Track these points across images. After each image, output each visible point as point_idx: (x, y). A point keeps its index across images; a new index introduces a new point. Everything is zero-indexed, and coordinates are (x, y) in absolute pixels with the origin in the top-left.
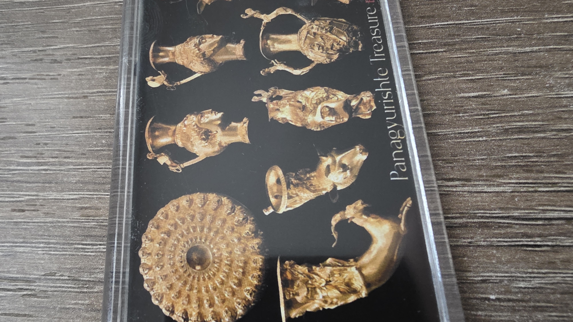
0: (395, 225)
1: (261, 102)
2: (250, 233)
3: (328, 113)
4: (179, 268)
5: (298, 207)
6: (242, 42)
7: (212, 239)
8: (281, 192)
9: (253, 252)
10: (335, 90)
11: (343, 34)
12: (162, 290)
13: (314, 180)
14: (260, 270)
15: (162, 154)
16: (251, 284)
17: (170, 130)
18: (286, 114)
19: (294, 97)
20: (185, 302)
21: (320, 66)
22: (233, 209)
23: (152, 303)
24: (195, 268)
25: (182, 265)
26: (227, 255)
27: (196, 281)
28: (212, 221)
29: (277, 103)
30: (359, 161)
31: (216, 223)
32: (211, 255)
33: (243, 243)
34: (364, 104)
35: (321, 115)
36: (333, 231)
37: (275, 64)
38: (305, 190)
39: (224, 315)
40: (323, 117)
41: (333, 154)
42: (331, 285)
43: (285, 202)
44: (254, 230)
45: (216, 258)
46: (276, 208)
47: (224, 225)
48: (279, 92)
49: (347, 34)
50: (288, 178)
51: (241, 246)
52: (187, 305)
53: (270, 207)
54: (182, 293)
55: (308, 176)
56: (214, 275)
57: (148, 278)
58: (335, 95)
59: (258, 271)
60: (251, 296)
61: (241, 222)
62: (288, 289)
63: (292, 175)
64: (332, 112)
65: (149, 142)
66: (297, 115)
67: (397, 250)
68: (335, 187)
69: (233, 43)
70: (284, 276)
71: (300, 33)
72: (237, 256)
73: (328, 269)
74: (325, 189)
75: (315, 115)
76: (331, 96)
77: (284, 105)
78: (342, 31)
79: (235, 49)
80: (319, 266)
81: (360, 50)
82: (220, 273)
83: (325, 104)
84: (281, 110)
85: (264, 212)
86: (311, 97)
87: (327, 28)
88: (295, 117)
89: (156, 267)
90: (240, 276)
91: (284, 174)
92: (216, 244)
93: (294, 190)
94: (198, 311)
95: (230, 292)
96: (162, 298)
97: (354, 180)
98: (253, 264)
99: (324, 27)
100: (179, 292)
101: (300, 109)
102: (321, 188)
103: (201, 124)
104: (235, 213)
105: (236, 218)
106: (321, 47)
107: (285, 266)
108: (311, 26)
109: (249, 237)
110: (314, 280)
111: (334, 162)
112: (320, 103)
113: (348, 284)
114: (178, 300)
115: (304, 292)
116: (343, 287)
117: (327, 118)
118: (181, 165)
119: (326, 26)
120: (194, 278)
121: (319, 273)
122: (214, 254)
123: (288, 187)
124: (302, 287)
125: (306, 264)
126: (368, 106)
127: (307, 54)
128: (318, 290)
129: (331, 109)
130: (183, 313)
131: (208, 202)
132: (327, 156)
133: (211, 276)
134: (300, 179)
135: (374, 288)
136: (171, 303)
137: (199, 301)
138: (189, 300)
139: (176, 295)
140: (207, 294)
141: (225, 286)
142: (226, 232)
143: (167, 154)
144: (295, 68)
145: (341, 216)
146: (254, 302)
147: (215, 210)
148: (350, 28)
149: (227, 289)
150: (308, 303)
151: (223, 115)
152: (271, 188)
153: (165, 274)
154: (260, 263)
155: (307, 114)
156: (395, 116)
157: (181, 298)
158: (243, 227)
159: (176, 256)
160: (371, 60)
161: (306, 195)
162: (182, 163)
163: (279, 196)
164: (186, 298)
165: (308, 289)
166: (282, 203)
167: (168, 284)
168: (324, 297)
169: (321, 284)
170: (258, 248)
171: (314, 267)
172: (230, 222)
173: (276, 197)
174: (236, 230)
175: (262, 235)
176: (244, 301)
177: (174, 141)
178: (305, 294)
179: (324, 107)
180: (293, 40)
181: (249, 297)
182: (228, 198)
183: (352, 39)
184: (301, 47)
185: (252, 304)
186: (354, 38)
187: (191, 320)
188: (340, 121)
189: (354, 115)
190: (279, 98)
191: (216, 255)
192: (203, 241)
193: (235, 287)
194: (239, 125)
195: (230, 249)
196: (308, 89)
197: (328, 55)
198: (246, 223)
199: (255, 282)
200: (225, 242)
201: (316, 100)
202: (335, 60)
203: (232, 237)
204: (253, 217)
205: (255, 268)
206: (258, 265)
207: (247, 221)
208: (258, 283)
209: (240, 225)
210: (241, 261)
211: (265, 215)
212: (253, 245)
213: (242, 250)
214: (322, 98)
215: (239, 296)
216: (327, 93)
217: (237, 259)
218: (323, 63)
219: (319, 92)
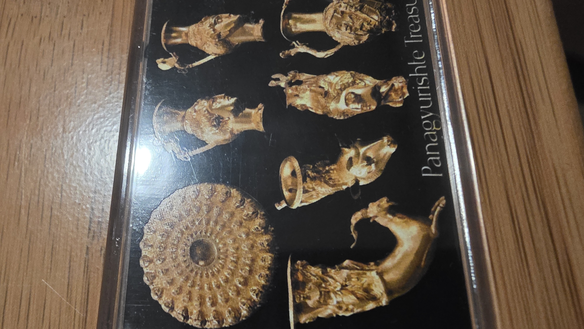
0: (423, 226)
1: (279, 87)
2: (260, 228)
3: (352, 100)
4: (182, 263)
5: (314, 203)
6: (261, 22)
7: (218, 233)
8: (297, 186)
9: (262, 249)
10: (361, 74)
11: (375, 13)
12: (162, 284)
13: (333, 173)
14: (269, 269)
16: (257, 284)
17: (179, 116)
18: (306, 100)
19: (316, 82)
20: (186, 299)
21: (347, 48)
22: (242, 202)
23: (152, 297)
24: (198, 263)
25: (185, 259)
26: (233, 251)
27: (198, 277)
28: (220, 215)
29: (296, 89)
30: (385, 155)
31: (224, 216)
32: (216, 251)
33: (252, 239)
34: (396, 91)
35: (345, 102)
36: (352, 230)
37: (296, 45)
38: (323, 184)
39: (227, 316)
40: (347, 105)
41: (357, 145)
42: (347, 290)
43: (300, 196)
44: (264, 225)
45: (222, 253)
46: (290, 202)
47: (232, 219)
48: (299, 76)
49: (380, 13)
50: (305, 170)
51: (248, 242)
52: (188, 302)
53: (283, 201)
54: (183, 289)
55: (327, 168)
56: (219, 271)
57: (148, 271)
58: (362, 80)
59: (266, 269)
60: (257, 297)
61: (250, 217)
62: (299, 291)
63: (310, 167)
64: (358, 98)
66: (318, 101)
67: (425, 255)
68: (357, 181)
69: (250, 23)
70: (295, 276)
71: (326, 11)
72: (244, 252)
73: (345, 272)
74: (345, 184)
75: (338, 101)
76: (358, 81)
77: (305, 91)
78: (374, 10)
79: (253, 29)
80: (334, 268)
81: (393, 30)
82: (225, 269)
83: (350, 90)
84: (300, 95)
85: (276, 206)
86: (335, 83)
87: (357, 6)
88: (316, 104)
89: (157, 260)
90: (246, 274)
91: (301, 165)
92: (222, 239)
93: (311, 183)
94: (199, 309)
95: (234, 291)
96: (162, 293)
97: (379, 174)
98: (261, 262)
99: (354, 5)
100: (181, 288)
101: (322, 95)
102: (341, 182)
103: (212, 109)
104: (245, 207)
105: (245, 212)
106: (349, 28)
107: (296, 266)
108: (339, 4)
109: (258, 232)
110: (328, 284)
111: (358, 154)
112: (345, 89)
113: (367, 290)
114: (178, 296)
115: (316, 295)
116: (360, 293)
117: (352, 106)
118: (190, 153)
119: (356, 4)
120: (197, 273)
121: (334, 276)
122: (219, 249)
123: (304, 180)
124: (314, 291)
125: (320, 265)
126: (399, 92)
127: (332, 35)
128: (332, 295)
129: (357, 96)
130: (183, 311)
131: (215, 194)
132: (349, 148)
133: (215, 273)
134: (318, 172)
135: (396, 295)
136: (171, 299)
137: (201, 299)
138: (190, 297)
139: (177, 291)
140: (210, 292)
141: (229, 284)
142: (234, 226)
144: (319, 50)
145: (362, 215)
146: (260, 304)
147: (223, 202)
148: (383, 7)
149: (232, 288)
150: (320, 307)
151: (237, 100)
152: (285, 181)
153: (166, 268)
154: (269, 262)
155: (330, 101)
156: (431, 104)
157: (182, 295)
158: (252, 222)
159: (179, 249)
160: (406, 42)
161: (323, 190)
162: (191, 151)
163: (293, 189)
164: (187, 295)
165: (321, 292)
166: (297, 197)
167: (169, 279)
168: (338, 302)
169: (335, 288)
170: (268, 245)
171: (329, 269)
172: (238, 216)
173: (290, 190)
174: (244, 224)
175: (273, 231)
176: (249, 302)
177: (183, 127)
178: (317, 298)
179: (349, 93)
180: (317, 19)
181: (255, 297)
182: (238, 190)
183: (385, 18)
184: (326, 27)
185: (258, 306)
186: (387, 17)
187: (191, 318)
188: (367, 109)
189: (383, 103)
190: (299, 83)
191: (221, 251)
192: (208, 235)
193: (240, 286)
194: (253, 111)
195: (237, 245)
196: (332, 73)
197: (357, 36)
198: (255, 218)
199: (263, 282)
200: (233, 237)
201: (341, 85)
202: (365, 41)
203: (239, 232)
204: (264, 211)
205: (264, 267)
206: (267, 263)
207: (257, 216)
208: (266, 283)
209: (249, 219)
210: (248, 258)
211: (278, 210)
212: (262, 242)
213: (249, 247)
214: (347, 83)
215: (245, 296)
216: (353, 78)
217: (244, 256)
218: (351, 45)
219: (344, 77)
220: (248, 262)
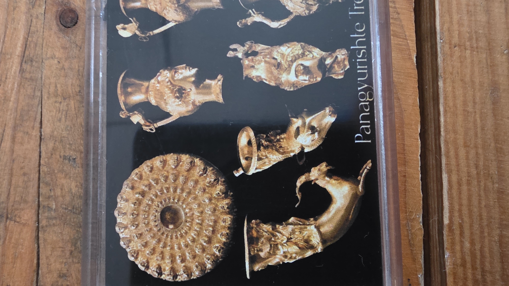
0: (354, 186)
1: (236, 57)
2: (221, 194)
3: (302, 72)
4: (153, 227)
5: (267, 169)
7: (185, 199)
8: (252, 154)
9: (223, 212)
10: (311, 46)
12: (137, 247)
13: (283, 142)
14: (229, 228)
15: (135, 112)
16: (219, 242)
17: (143, 87)
18: (261, 72)
19: (270, 53)
20: (159, 258)
21: (298, 18)
22: (205, 170)
23: (129, 259)
24: (168, 227)
25: (157, 224)
26: (198, 214)
27: (169, 239)
28: (185, 182)
29: (253, 60)
30: (327, 124)
31: (189, 184)
32: (184, 215)
33: (214, 204)
34: (338, 63)
35: (296, 74)
36: (297, 192)
37: (252, 14)
38: (274, 152)
39: (194, 270)
40: (297, 76)
41: (304, 115)
42: (292, 241)
43: (255, 164)
44: (225, 191)
45: (188, 217)
46: (246, 170)
47: (196, 186)
48: (255, 47)
50: (259, 140)
51: (211, 206)
52: (161, 261)
53: (241, 168)
54: (156, 249)
55: (278, 137)
56: (186, 233)
57: (124, 236)
58: (310, 52)
59: (227, 229)
60: (219, 253)
61: (212, 183)
62: (253, 245)
63: (263, 136)
64: (307, 70)
65: (121, 99)
66: (272, 73)
67: (353, 210)
68: (303, 149)
70: (250, 233)
72: (208, 215)
73: (290, 228)
74: (293, 151)
75: (289, 73)
76: (307, 53)
77: (260, 62)
80: (282, 225)
81: (340, 1)
82: (191, 231)
83: (300, 62)
84: (256, 67)
85: (235, 173)
86: (287, 54)
88: (270, 75)
89: (131, 226)
90: (210, 234)
91: (256, 135)
92: (188, 204)
93: (264, 151)
94: (171, 266)
95: (200, 249)
96: (138, 254)
97: (321, 142)
98: (222, 223)
100: (154, 249)
101: (275, 66)
102: (289, 150)
103: (174, 80)
104: (207, 175)
105: (208, 180)
107: (251, 225)
109: (220, 197)
110: (277, 238)
111: (304, 124)
112: (295, 60)
113: (307, 241)
114: (152, 256)
115: (267, 248)
116: (302, 244)
117: (302, 78)
118: (155, 124)
120: (167, 236)
121: (282, 231)
122: (186, 214)
123: (259, 149)
124: (266, 244)
125: (271, 223)
126: (341, 65)
127: (286, 4)
128: (280, 247)
129: (306, 68)
130: (157, 268)
131: (181, 163)
132: (297, 118)
133: (183, 234)
134: (270, 141)
135: (329, 244)
136: (146, 259)
137: (172, 257)
138: (163, 256)
139: (151, 252)
140: (179, 251)
141: (196, 243)
142: (198, 192)
143: (140, 112)
144: (273, 20)
145: (305, 178)
146: (222, 258)
147: (188, 171)
149: (198, 246)
150: (270, 257)
151: (197, 71)
152: (242, 150)
153: (140, 232)
154: (229, 222)
155: (282, 72)
156: (367, 76)
157: (156, 255)
158: (214, 188)
159: (150, 216)
160: (350, 13)
161: (275, 157)
162: (156, 123)
163: (249, 157)
164: (160, 254)
165: (271, 245)
166: (252, 165)
167: (143, 242)
168: (284, 252)
169: (282, 240)
170: (228, 208)
171: (277, 226)
172: (202, 183)
173: (246, 159)
174: (207, 191)
175: (232, 196)
176: (213, 257)
177: (147, 98)
178: (268, 250)
179: (299, 65)
181: (217, 253)
182: (200, 160)
185: (220, 259)
187: (164, 274)
188: (313, 81)
189: (327, 74)
190: (255, 54)
191: (188, 215)
192: (176, 201)
193: (205, 244)
194: (213, 83)
195: (201, 209)
196: (285, 44)
197: (308, 5)
198: (217, 184)
199: (224, 240)
200: (197, 202)
201: (292, 57)
202: (314, 12)
203: (203, 197)
204: (224, 178)
205: (225, 227)
206: (227, 224)
207: (218, 182)
208: (226, 240)
209: (212, 186)
210: (211, 220)
211: (235, 176)
212: (222, 205)
213: (212, 210)
214: (298, 54)
215: (209, 253)
216: (303, 50)
217: (207, 219)
218: (302, 15)
219: (295, 49)
220: (211, 224)
